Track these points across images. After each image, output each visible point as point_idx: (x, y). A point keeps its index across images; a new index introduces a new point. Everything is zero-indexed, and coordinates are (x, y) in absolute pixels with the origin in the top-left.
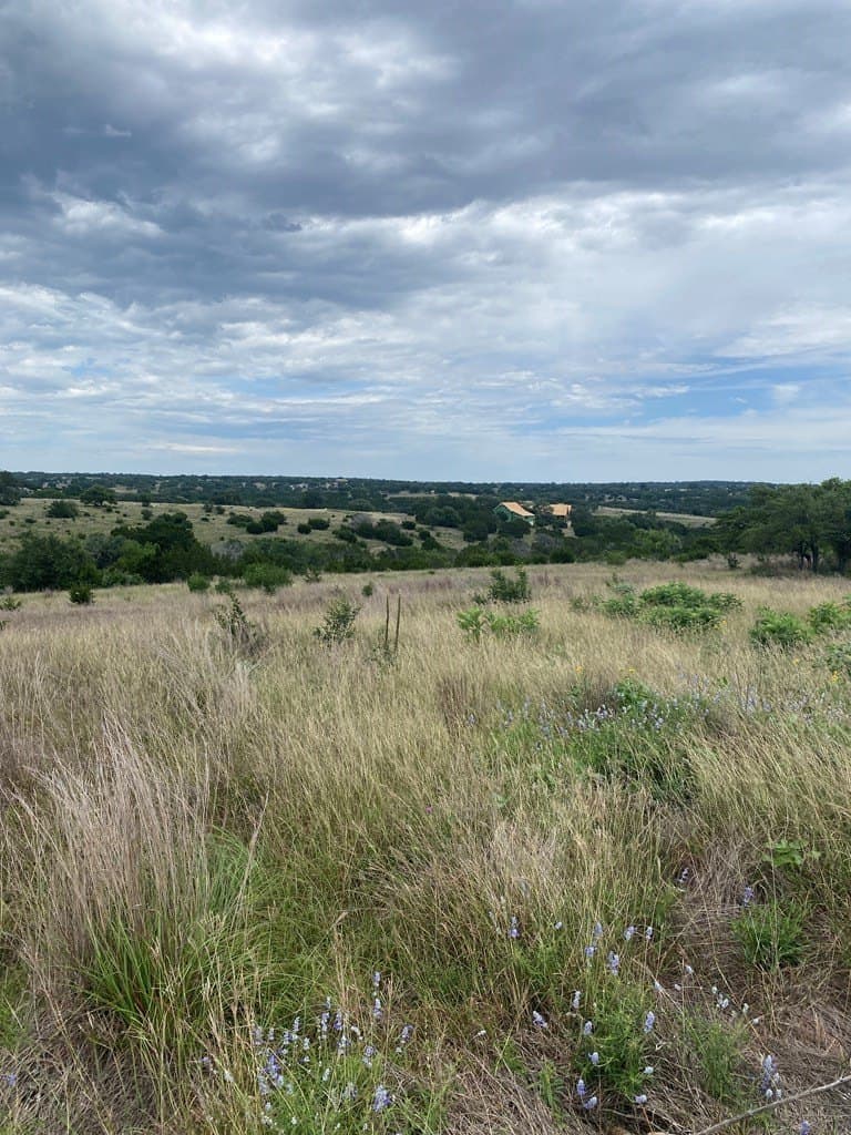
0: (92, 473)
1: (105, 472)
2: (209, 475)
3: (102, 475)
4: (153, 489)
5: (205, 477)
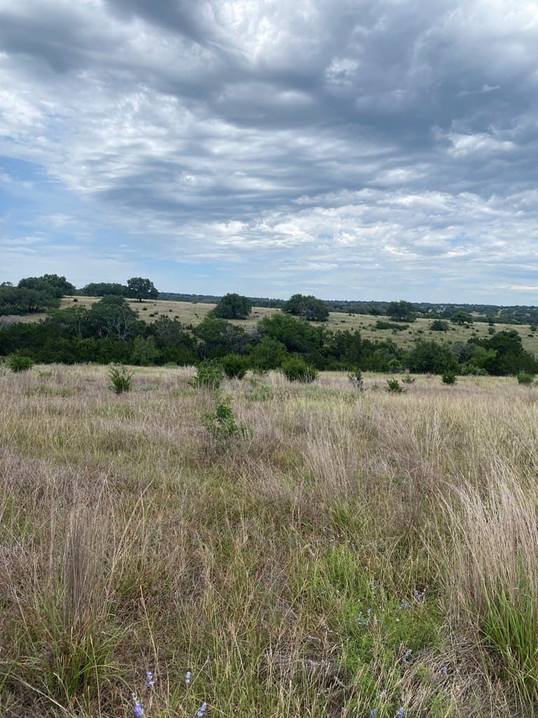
0: (458, 303)
1: (466, 303)
2: (535, 306)
3: (464, 305)
4: (497, 315)
5: (533, 307)
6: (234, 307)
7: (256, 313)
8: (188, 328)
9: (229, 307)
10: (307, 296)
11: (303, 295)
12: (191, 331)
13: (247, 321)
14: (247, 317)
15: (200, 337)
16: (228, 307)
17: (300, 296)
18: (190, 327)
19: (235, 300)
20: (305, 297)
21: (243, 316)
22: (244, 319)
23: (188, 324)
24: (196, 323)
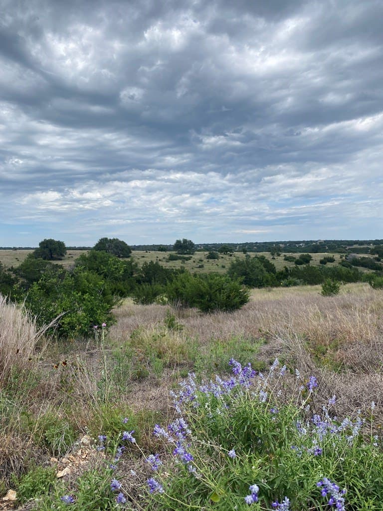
0: (210, 243)
1: (215, 243)
2: (258, 242)
3: (213, 244)
4: (236, 249)
5: (257, 243)
6: (50, 250)
7: (70, 254)
8: (9, 270)
9: (47, 251)
10: (112, 238)
11: (109, 238)
12: (12, 272)
13: (62, 261)
14: (63, 258)
15: (22, 276)
16: (45, 250)
17: (106, 239)
18: (12, 269)
19: (51, 244)
20: (110, 240)
21: (59, 257)
22: (61, 260)
23: (10, 267)
24: (17, 265)
